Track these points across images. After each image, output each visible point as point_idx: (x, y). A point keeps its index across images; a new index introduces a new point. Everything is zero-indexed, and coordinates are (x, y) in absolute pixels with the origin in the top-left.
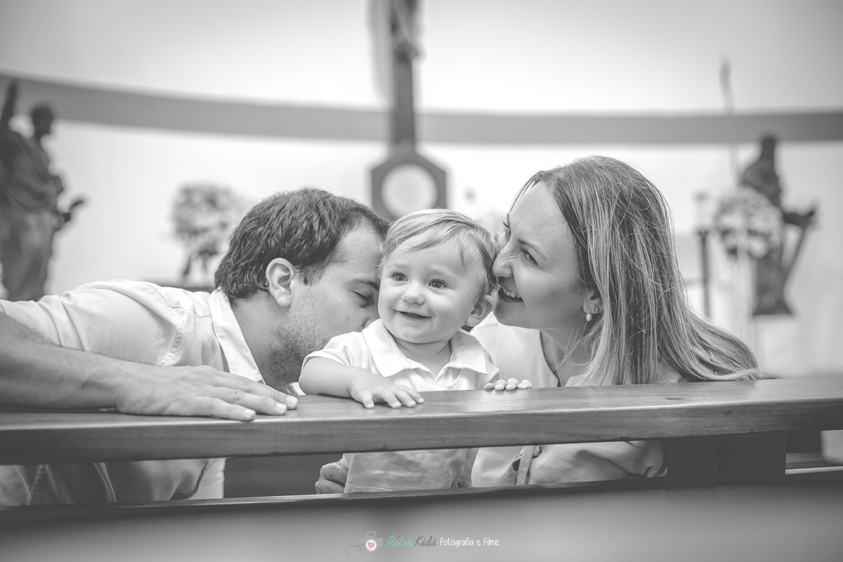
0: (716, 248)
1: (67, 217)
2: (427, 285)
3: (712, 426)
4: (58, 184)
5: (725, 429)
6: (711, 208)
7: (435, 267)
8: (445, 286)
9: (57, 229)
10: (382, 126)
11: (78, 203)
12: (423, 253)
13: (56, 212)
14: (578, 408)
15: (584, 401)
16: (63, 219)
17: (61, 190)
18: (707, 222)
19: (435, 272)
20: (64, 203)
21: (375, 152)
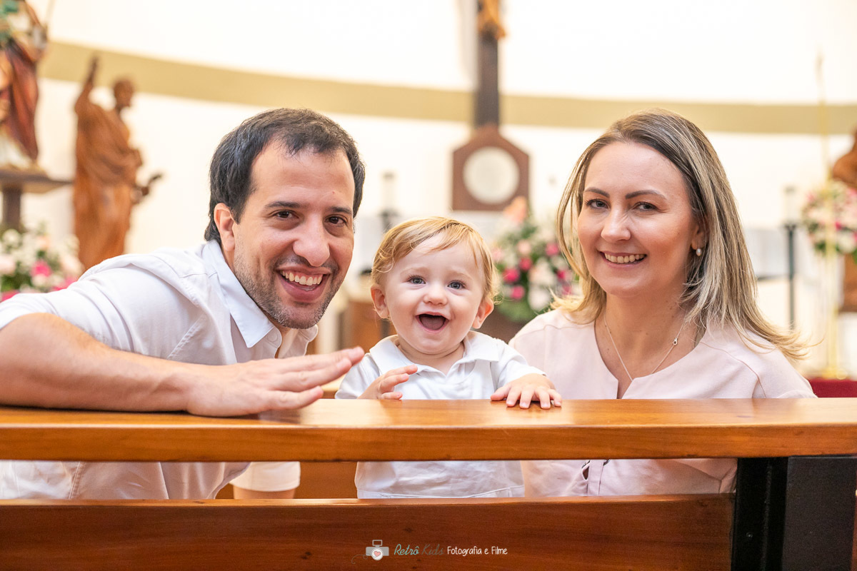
0: (804, 241)
1: (145, 191)
2: (446, 286)
3: (783, 446)
4: (136, 157)
5: (795, 449)
6: (800, 200)
7: (455, 268)
8: (463, 287)
9: (135, 203)
10: (466, 107)
11: (156, 178)
12: (442, 255)
13: (134, 185)
14: (646, 423)
15: (653, 416)
16: (141, 193)
17: (140, 164)
18: (796, 216)
19: (455, 273)
20: (142, 177)
21: (460, 133)
